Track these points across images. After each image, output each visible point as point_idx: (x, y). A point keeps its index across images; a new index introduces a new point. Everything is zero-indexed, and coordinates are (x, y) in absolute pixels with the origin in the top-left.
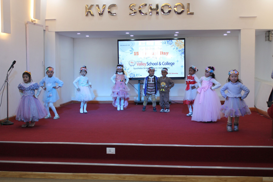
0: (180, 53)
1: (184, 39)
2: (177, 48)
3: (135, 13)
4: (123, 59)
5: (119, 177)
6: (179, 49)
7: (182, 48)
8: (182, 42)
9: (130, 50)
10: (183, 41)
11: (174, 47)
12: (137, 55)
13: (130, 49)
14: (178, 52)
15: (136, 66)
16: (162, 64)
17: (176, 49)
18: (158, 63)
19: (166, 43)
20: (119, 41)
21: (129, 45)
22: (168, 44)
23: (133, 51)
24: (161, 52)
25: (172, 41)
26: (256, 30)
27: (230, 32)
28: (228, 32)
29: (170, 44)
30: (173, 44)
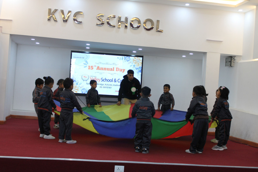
2: (134, 66)
3: (103, 24)
4: (75, 73)
6: (136, 67)
7: (139, 66)
8: (140, 60)
9: (84, 64)
10: (141, 58)
11: (131, 64)
12: (91, 69)
13: (85, 63)
14: (135, 70)
16: (117, 81)
18: (114, 80)
19: (124, 59)
21: (84, 58)
22: (125, 60)
23: (87, 65)
24: (117, 68)
25: (129, 57)
26: (221, 54)
27: (192, 54)
28: (190, 54)
29: (127, 61)
30: (131, 61)
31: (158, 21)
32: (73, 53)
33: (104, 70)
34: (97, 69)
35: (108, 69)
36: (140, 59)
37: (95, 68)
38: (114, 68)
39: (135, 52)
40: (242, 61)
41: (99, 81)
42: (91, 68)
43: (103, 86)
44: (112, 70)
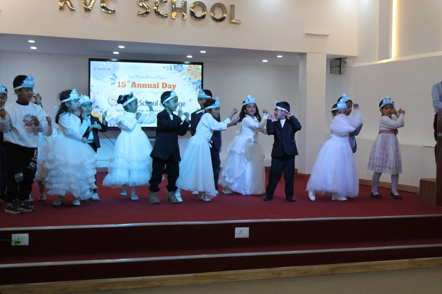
0: (195, 86)
1: (201, 64)
2: (190, 79)
3: (147, 13)
4: (98, 93)
5: (272, 273)
6: (193, 80)
7: (198, 79)
8: (198, 69)
9: (111, 78)
10: (200, 67)
11: (184, 76)
12: (122, 87)
13: (112, 77)
14: (192, 85)
17: (188, 80)
19: (173, 69)
20: (91, 60)
21: (109, 69)
22: (176, 71)
23: (115, 80)
24: (163, 84)
25: (182, 66)
26: (327, 55)
27: (281, 57)
28: (278, 56)
29: (179, 72)
30: (184, 72)
31: (232, 7)
32: (92, 62)
33: (143, 87)
34: (132, 87)
35: (150, 86)
36: (198, 67)
37: (129, 85)
38: (158, 83)
39: (191, 57)
40: (357, 64)
42: (123, 85)
44: (156, 87)
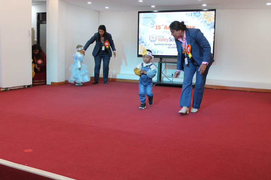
0: (209, 27)
1: (215, 10)
2: (205, 22)
4: (143, 34)
6: (207, 23)
7: (212, 22)
9: (151, 24)
10: (214, 12)
11: (201, 20)
12: (158, 29)
13: (152, 22)
14: (207, 26)
15: (157, 42)
19: (193, 15)
20: (139, 12)
21: (151, 18)
22: (195, 16)
23: (154, 25)
25: (199, 13)
29: (197, 17)
30: (201, 17)
32: (140, 14)
34: (165, 29)
36: (211, 13)
37: (162, 28)
39: (205, 5)
41: (167, 41)
42: (158, 27)
43: (171, 46)
